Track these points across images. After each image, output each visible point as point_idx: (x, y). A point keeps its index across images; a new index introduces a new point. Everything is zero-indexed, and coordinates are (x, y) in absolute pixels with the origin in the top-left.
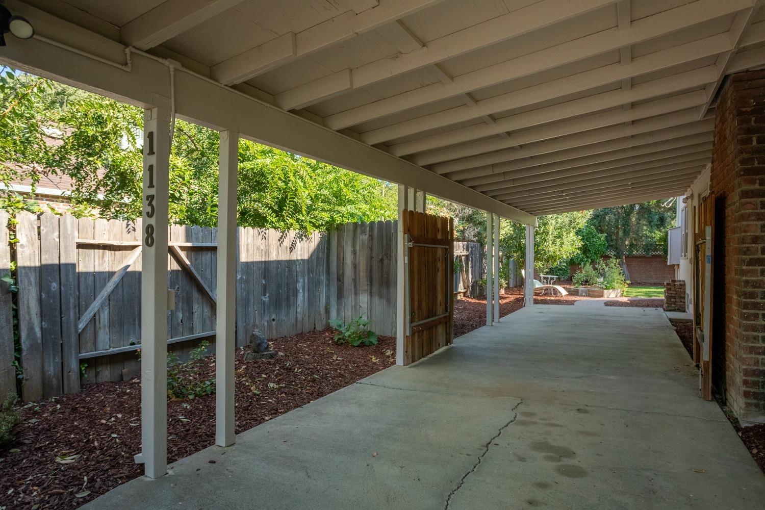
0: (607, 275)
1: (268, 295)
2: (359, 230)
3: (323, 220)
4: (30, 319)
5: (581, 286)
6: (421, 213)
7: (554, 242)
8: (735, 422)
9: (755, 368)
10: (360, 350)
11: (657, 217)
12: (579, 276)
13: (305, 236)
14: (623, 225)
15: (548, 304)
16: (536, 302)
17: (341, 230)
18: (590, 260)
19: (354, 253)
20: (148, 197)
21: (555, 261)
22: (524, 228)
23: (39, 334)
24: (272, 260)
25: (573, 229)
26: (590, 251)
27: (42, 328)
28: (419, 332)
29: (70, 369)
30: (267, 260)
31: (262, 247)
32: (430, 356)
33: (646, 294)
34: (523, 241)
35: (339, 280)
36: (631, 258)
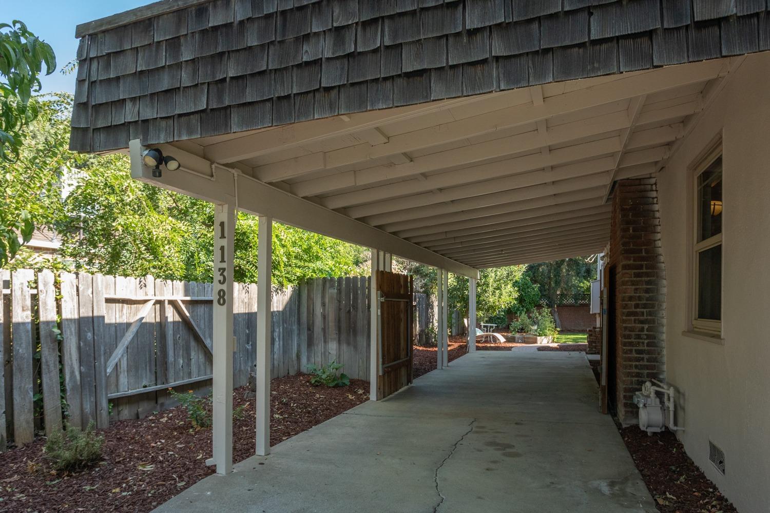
0: (540, 323)
1: (250, 343)
2: (328, 285)
3: (295, 275)
4: (72, 364)
5: (517, 334)
6: (388, 272)
7: (494, 293)
8: (619, 426)
9: (631, 386)
10: (336, 390)
11: (584, 269)
12: (516, 324)
13: (280, 290)
14: (555, 276)
15: (489, 350)
16: (478, 348)
17: (311, 284)
18: (525, 310)
19: (324, 305)
20: (220, 270)
21: (495, 310)
22: (467, 281)
23: (78, 377)
24: (254, 311)
25: (511, 281)
26: (525, 301)
27: (81, 372)
28: (388, 373)
29: (102, 408)
30: (250, 311)
31: (246, 300)
32: (396, 393)
33: (574, 340)
34: (466, 292)
35: (309, 329)
36: (561, 306)
